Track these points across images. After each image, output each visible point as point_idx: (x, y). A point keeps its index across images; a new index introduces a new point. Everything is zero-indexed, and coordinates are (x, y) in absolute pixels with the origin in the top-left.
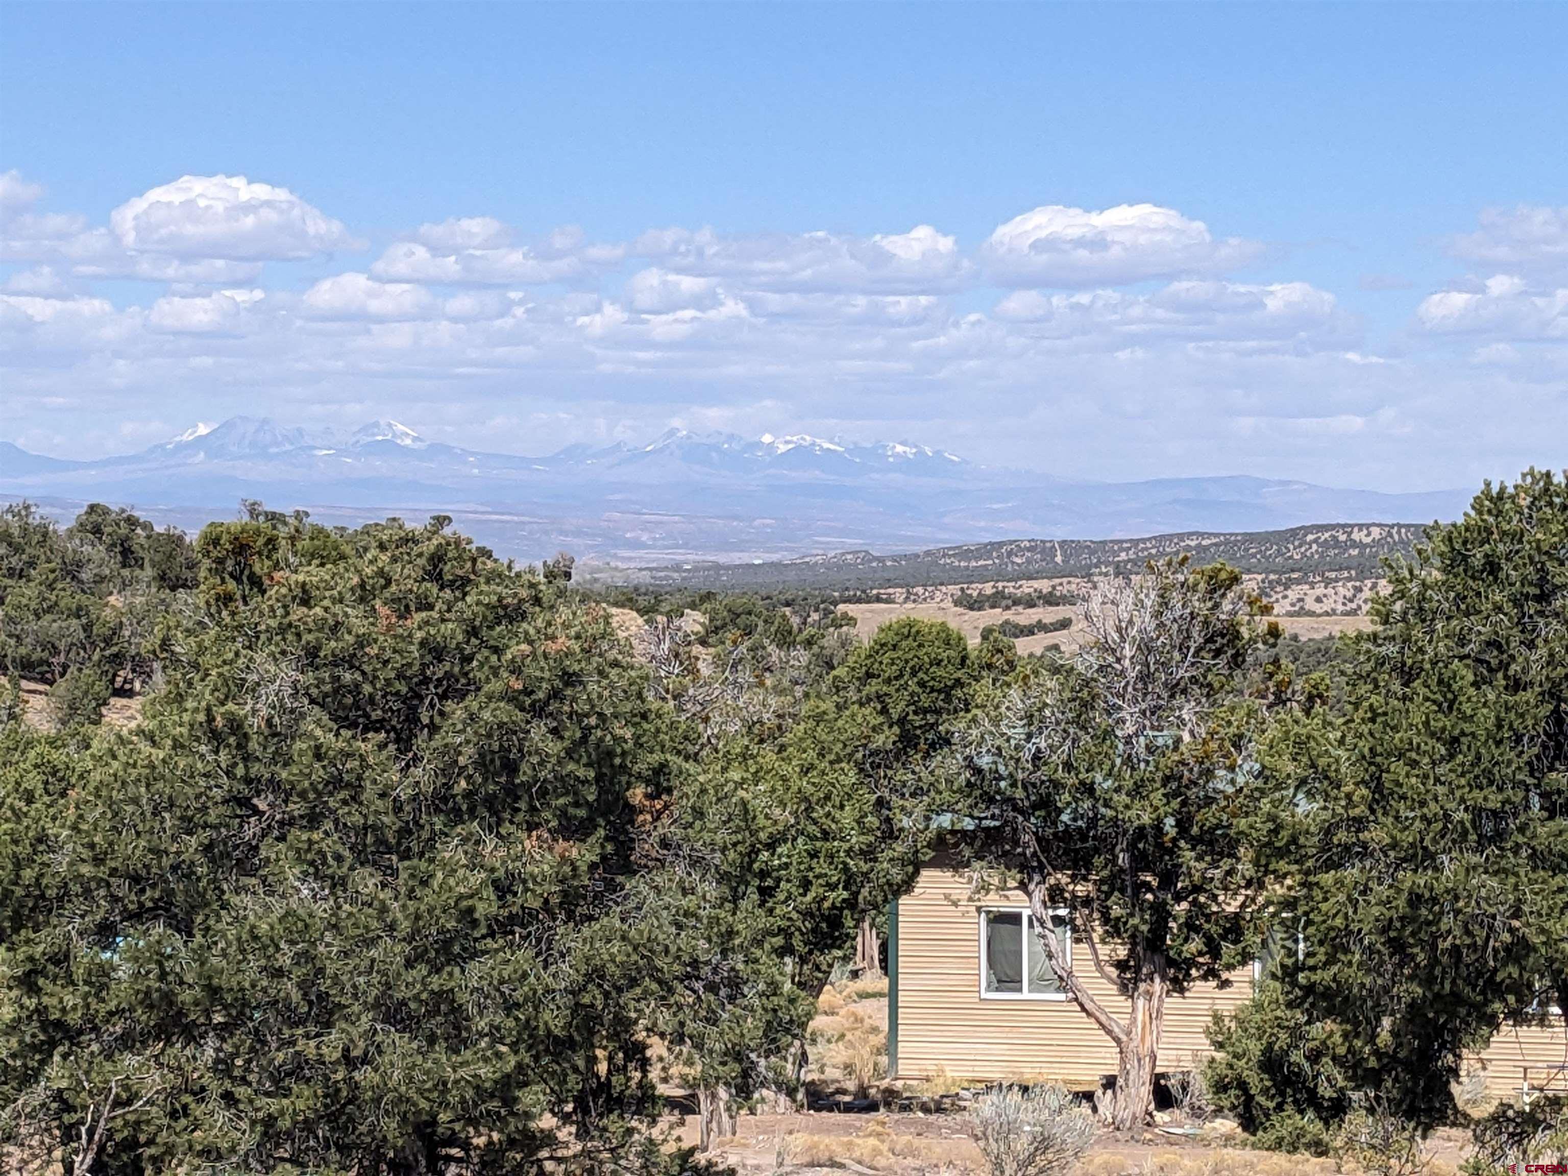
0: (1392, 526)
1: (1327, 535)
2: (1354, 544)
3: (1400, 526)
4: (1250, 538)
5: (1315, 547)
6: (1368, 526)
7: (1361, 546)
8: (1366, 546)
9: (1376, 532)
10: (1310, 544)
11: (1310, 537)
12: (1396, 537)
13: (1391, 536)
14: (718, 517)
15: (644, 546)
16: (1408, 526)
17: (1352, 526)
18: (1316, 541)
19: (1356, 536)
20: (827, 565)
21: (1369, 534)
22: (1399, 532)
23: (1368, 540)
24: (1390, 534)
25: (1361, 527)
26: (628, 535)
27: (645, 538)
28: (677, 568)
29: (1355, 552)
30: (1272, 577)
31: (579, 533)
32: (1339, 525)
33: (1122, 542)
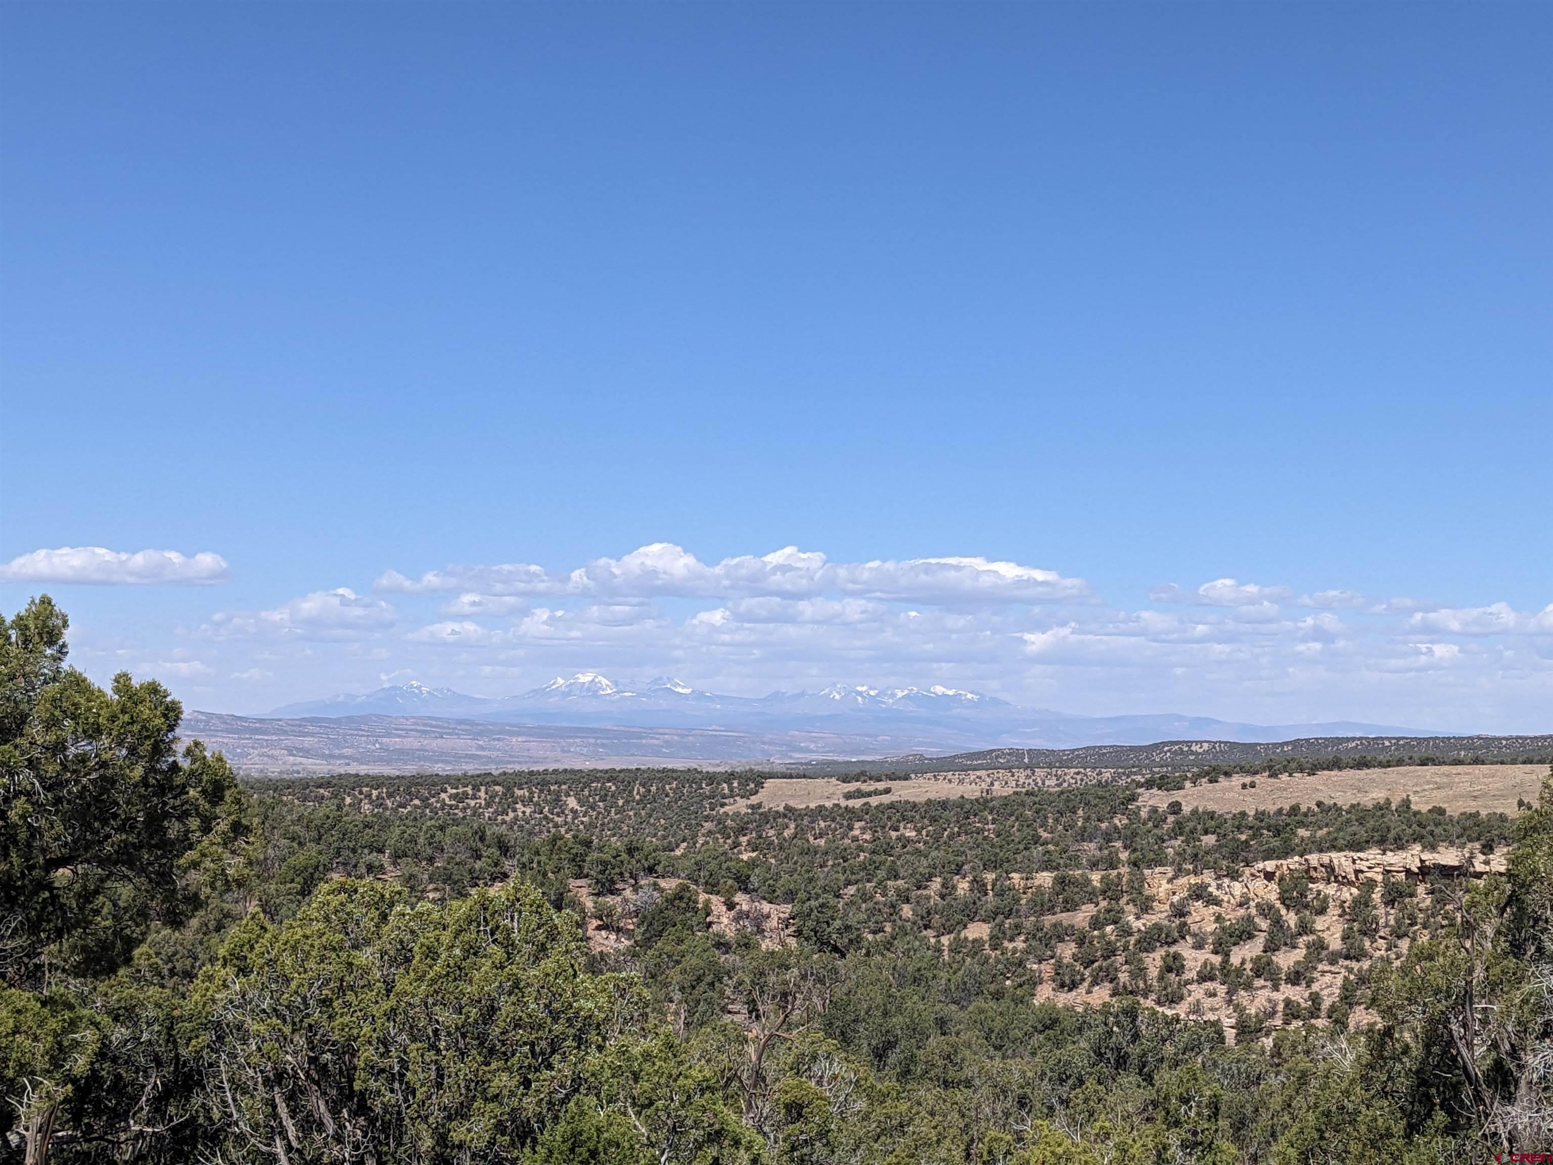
0: (1216, 743)
1: (1177, 747)
2: (1192, 753)
3: (1220, 742)
4: (1132, 749)
5: (1168, 754)
6: (1201, 742)
7: (1197, 754)
8: (1200, 754)
9: (1206, 746)
10: (1166, 753)
11: (1166, 749)
12: (1218, 749)
13: (1215, 748)
14: (858, 735)
15: (812, 751)
16: (1226, 743)
17: (1192, 742)
18: (1169, 751)
19: (1194, 748)
20: (897, 762)
21: (1201, 747)
22: (1220, 746)
23: (1201, 750)
24: (1214, 747)
25: (1197, 742)
26: (802, 745)
27: (812, 746)
28: (809, 763)
29: (1192, 757)
30: (1120, 770)
31: (771, 743)
32: (1184, 742)
33: (1065, 751)
